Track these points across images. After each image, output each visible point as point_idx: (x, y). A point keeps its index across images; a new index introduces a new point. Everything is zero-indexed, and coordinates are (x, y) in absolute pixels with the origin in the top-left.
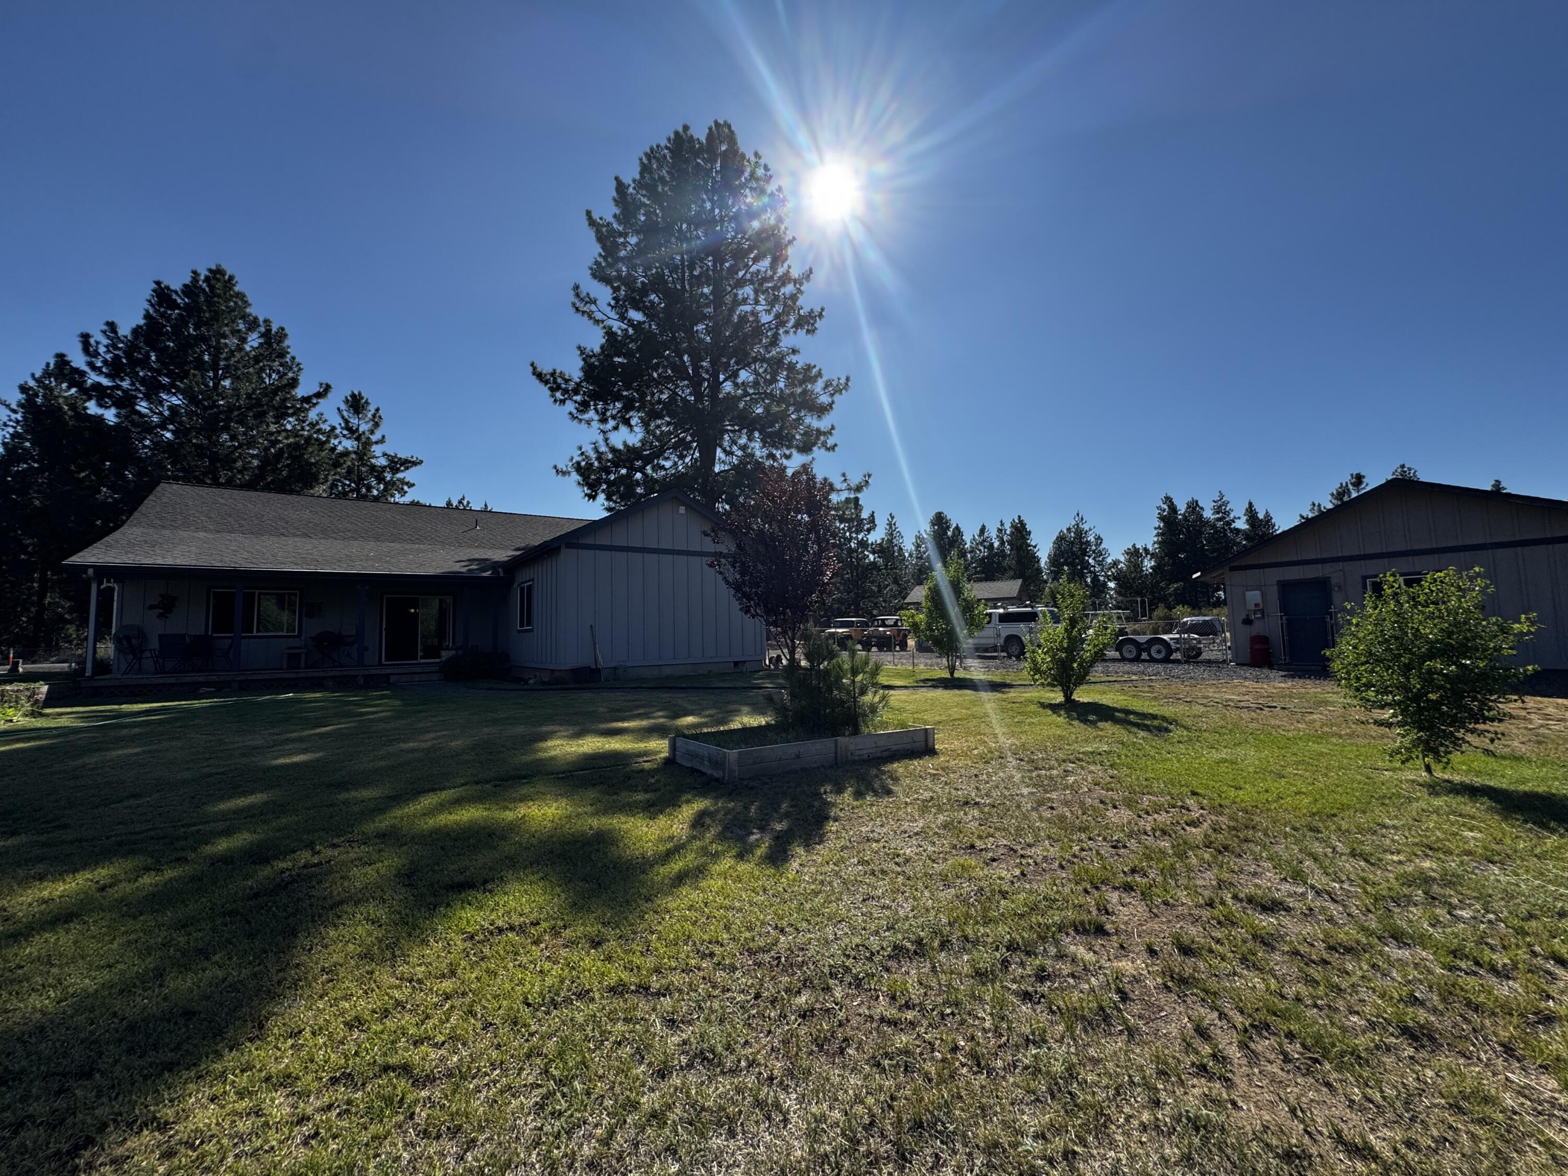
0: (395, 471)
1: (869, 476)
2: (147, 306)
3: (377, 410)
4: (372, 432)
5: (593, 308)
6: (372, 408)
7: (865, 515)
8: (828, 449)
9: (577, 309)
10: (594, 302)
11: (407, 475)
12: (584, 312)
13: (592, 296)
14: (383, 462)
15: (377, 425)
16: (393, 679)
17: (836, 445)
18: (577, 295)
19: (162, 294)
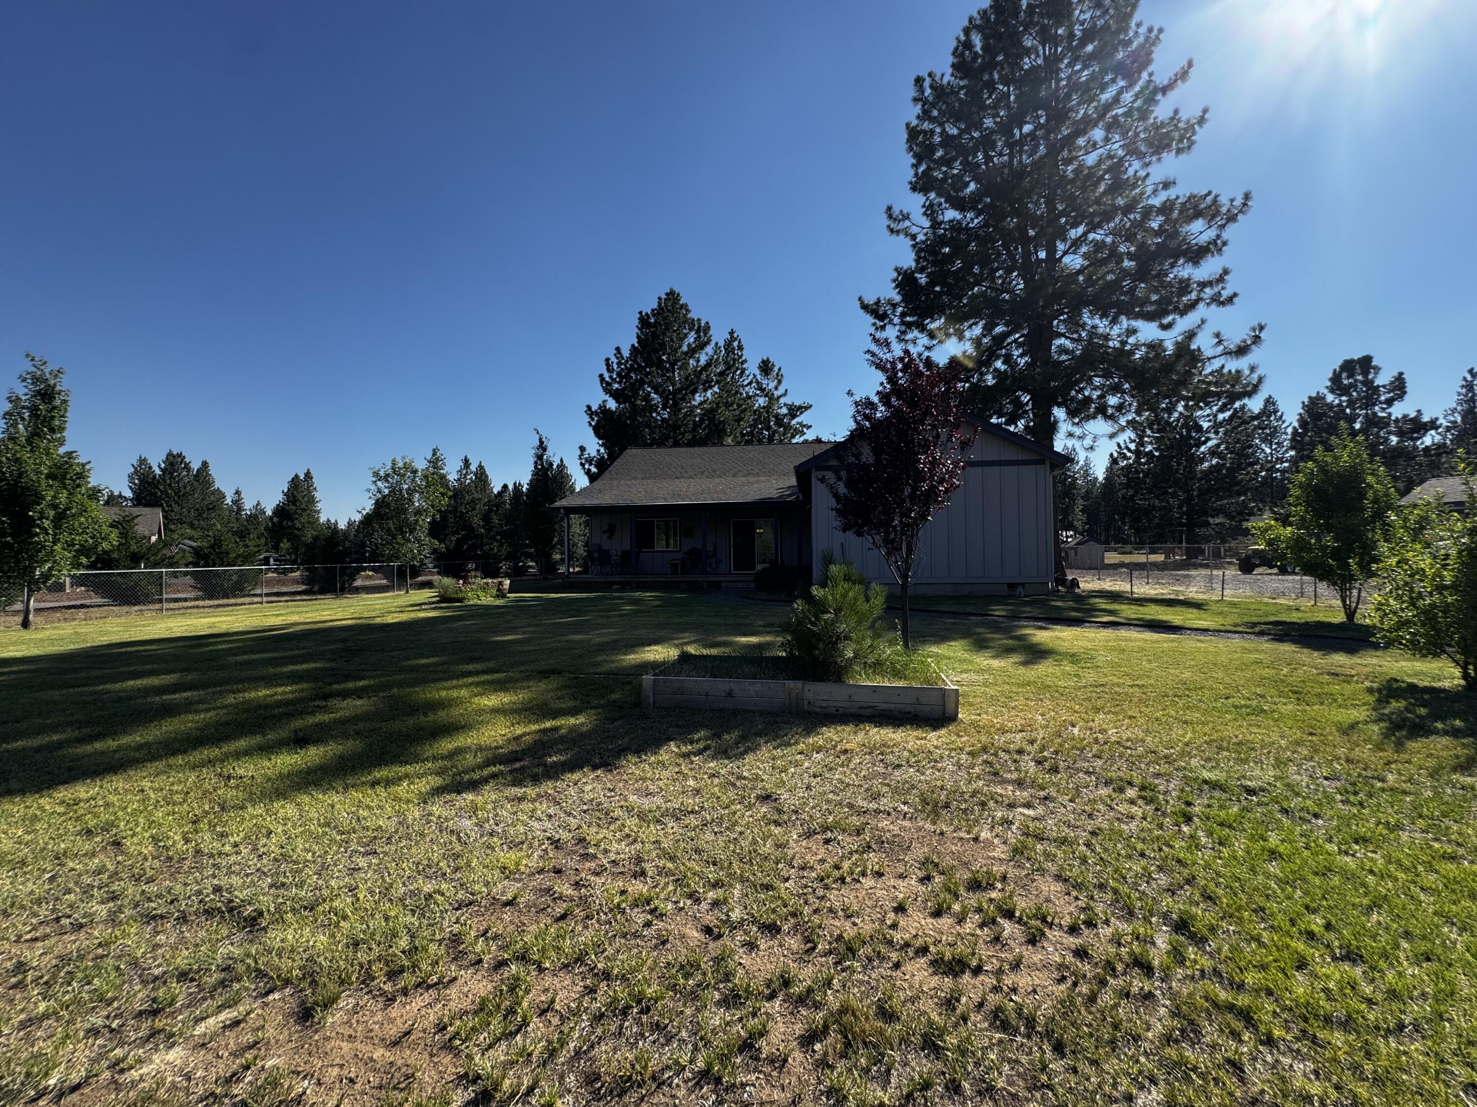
0: (794, 416)
1: (1262, 328)
2: (637, 330)
3: (780, 369)
4: (776, 388)
5: (907, 223)
6: (776, 369)
7: (1382, 379)
8: (1222, 304)
9: (892, 231)
10: (906, 217)
11: (804, 418)
12: (898, 232)
13: (905, 212)
14: (784, 411)
15: (780, 382)
16: (723, 585)
17: (1235, 295)
18: (890, 216)
19: (644, 321)
